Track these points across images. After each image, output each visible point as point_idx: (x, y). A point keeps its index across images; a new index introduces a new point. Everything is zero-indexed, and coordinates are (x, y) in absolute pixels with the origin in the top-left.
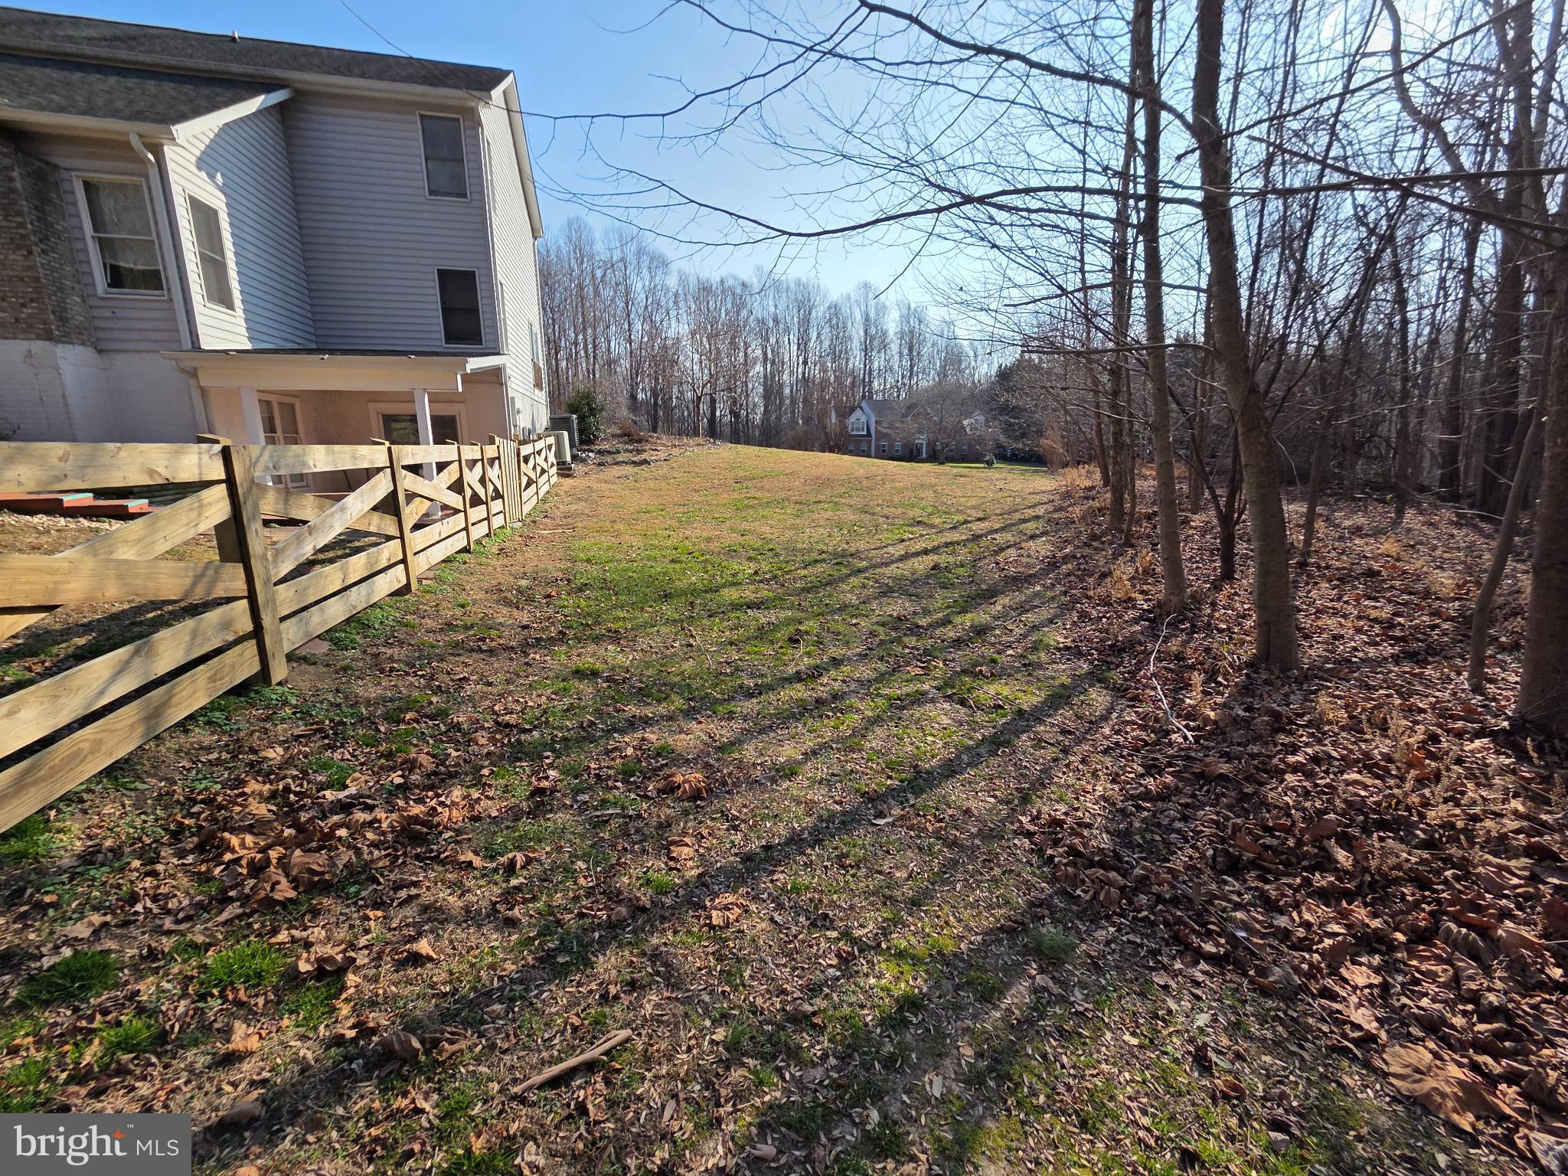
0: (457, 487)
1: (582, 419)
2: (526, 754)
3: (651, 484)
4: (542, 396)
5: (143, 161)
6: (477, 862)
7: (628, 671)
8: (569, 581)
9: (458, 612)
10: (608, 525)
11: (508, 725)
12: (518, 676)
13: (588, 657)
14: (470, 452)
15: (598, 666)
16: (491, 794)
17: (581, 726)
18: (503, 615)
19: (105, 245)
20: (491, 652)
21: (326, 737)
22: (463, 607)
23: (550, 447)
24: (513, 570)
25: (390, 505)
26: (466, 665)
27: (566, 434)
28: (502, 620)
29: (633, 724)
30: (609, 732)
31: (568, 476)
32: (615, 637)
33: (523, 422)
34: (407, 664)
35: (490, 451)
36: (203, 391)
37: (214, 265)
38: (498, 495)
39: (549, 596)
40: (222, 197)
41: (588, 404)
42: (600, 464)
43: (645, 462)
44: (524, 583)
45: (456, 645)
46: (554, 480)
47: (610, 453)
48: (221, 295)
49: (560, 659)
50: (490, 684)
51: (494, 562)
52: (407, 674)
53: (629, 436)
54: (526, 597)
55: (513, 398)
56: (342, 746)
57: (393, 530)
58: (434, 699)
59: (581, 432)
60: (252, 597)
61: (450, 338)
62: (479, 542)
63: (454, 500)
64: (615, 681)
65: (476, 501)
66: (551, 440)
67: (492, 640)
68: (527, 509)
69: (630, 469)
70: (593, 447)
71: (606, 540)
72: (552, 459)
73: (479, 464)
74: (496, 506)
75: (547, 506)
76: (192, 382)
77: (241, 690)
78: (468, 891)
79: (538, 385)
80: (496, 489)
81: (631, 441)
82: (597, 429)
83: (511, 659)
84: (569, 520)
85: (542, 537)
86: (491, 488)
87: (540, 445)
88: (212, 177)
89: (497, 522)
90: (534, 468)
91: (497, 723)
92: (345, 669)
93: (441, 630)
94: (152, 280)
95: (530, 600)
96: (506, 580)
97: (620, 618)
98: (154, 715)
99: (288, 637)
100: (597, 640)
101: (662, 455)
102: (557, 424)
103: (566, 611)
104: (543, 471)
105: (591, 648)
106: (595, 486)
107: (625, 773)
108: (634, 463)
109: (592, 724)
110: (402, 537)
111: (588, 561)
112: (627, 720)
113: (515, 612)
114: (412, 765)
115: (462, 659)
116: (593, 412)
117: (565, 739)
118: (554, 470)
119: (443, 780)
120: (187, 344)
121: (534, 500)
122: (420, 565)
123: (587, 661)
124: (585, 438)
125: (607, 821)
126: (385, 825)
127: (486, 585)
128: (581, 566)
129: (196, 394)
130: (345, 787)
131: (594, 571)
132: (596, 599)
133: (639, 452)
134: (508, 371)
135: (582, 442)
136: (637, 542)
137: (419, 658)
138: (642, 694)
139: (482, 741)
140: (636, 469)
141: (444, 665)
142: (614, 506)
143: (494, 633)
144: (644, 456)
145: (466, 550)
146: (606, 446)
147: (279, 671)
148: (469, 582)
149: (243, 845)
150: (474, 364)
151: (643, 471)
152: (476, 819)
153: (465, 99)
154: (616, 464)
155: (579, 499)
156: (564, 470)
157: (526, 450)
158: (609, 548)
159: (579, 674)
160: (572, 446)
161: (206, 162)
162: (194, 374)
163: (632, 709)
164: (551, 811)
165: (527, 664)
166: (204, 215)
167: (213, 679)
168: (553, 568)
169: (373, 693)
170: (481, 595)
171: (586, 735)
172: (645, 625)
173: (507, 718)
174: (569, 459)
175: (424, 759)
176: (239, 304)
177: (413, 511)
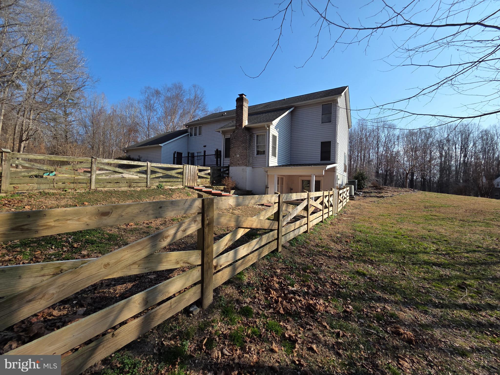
0: (322, 203)
1: (359, 181)
2: (342, 296)
3: (385, 205)
4: (346, 174)
5: (266, 129)
6: (328, 327)
7: (377, 278)
8: (354, 237)
9: (320, 241)
10: (367, 219)
11: (335, 284)
12: (338, 268)
13: (362, 267)
14: (326, 193)
15: (367, 273)
16: (331, 306)
17: (360, 293)
18: (332, 245)
19: (257, 146)
20: (329, 257)
21: (289, 270)
22: (321, 240)
23: (348, 190)
24: (335, 230)
25: (306, 209)
26: (322, 259)
27: (353, 186)
28: (332, 247)
29: (379, 299)
30: (371, 299)
31: (352, 200)
32: (371, 263)
33: (339, 182)
34: (307, 255)
35: (331, 193)
36: (268, 175)
37: (274, 148)
38: (331, 205)
39: (347, 242)
40: (278, 133)
41: (362, 177)
42: (364, 197)
43: (382, 197)
44: (339, 235)
45: (320, 252)
46: (348, 201)
47: (368, 193)
48: (274, 155)
49: (351, 265)
50: (329, 268)
51: (329, 227)
52: (307, 258)
53: (376, 187)
54: (338, 241)
55: (337, 176)
56: (292, 274)
57: (306, 215)
58: (314, 268)
59: (358, 185)
60: (278, 230)
61: (322, 160)
62: (325, 220)
63: (320, 207)
64: (372, 280)
65: (326, 207)
66: (348, 188)
67: (330, 253)
68: (339, 210)
69: (376, 199)
70: (362, 190)
71: (367, 224)
72: (348, 194)
73: (328, 197)
74: (331, 209)
75: (345, 209)
76: (266, 174)
77: (273, 252)
78: (326, 336)
79: (345, 171)
80: (331, 203)
81: (377, 189)
82: (364, 185)
83: (335, 261)
84: (353, 215)
85: (344, 220)
86: (330, 203)
87: (345, 190)
88: (277, 130)
89: (331, 213)
90: (342, 197)
91: (332, 282)
92: (293, 252)
93: (315, 246)
94: (264, 153)
95: (341, 242)
96: (333, 233)
97: (374, 256)
98: (260, 255)
99: (283, 241)
100: (365, 262)
101: (390, 195)
102: (350, 183)
103: (353, 248)
104: (345, 198)
105: (362, 264)
106: (362, 204)
107: (378, 318)
108: (378, 197)
109: (363, 293)
110: (308, 217)
111: (360, 231)
112: (377, 297)
113: (336, 245)
114: (309, 287)
115: (321, 257)
116: (363, 179)
117: (354, 296)
118: (348, 198)
119: (317, 295)
120: (267, 166)
121: (341, 207)
122: (311, 225)
123: (361, 269)
124: (360, 188)
125: (371, 334)
126: (303, 303)
127: (327, 234)
128: (358, 233)
129: (266, 176)
130: (294, 287)
131: (363, 235)
132: (363, 246)
133: (380, 193)
134: (337, 168)
135: (358, 189)
136: (379, 227)
137: (310, 253)
138: (384, 289)
139: (328, 286)
140: (378, 199)
141: (316, 258)
142: (370, 212)
143: (330, 251)
144: (381, 195)
145: (322, 222)
146: (367, 190)
147: (280, 250)
148: (322, 232)
149: (274, 293)
150: (329, 167)
151: (381, 200)
152: (327, 312)
153: (334, 98)
154: (371, 197)
155: (356, 208)
156: (351, 198)
157: (341, 192)
158: (368, 228)
159: (358, 273)
160: (354, 190)
161: (276, 128)
162: (267, 172)
163: (379, 293)
164: (350, 321)
165: (341, 264)
166: (274, 137)
167: (269, 248)
168: (348, 232)
169: (299, 261)
170: (326, 237)
171: (360, 297)
172: (383, 261)
173: (335, 281)
174: (353, 194)
175: (312, 286)
176: (277, 156)
177: (311, 210)
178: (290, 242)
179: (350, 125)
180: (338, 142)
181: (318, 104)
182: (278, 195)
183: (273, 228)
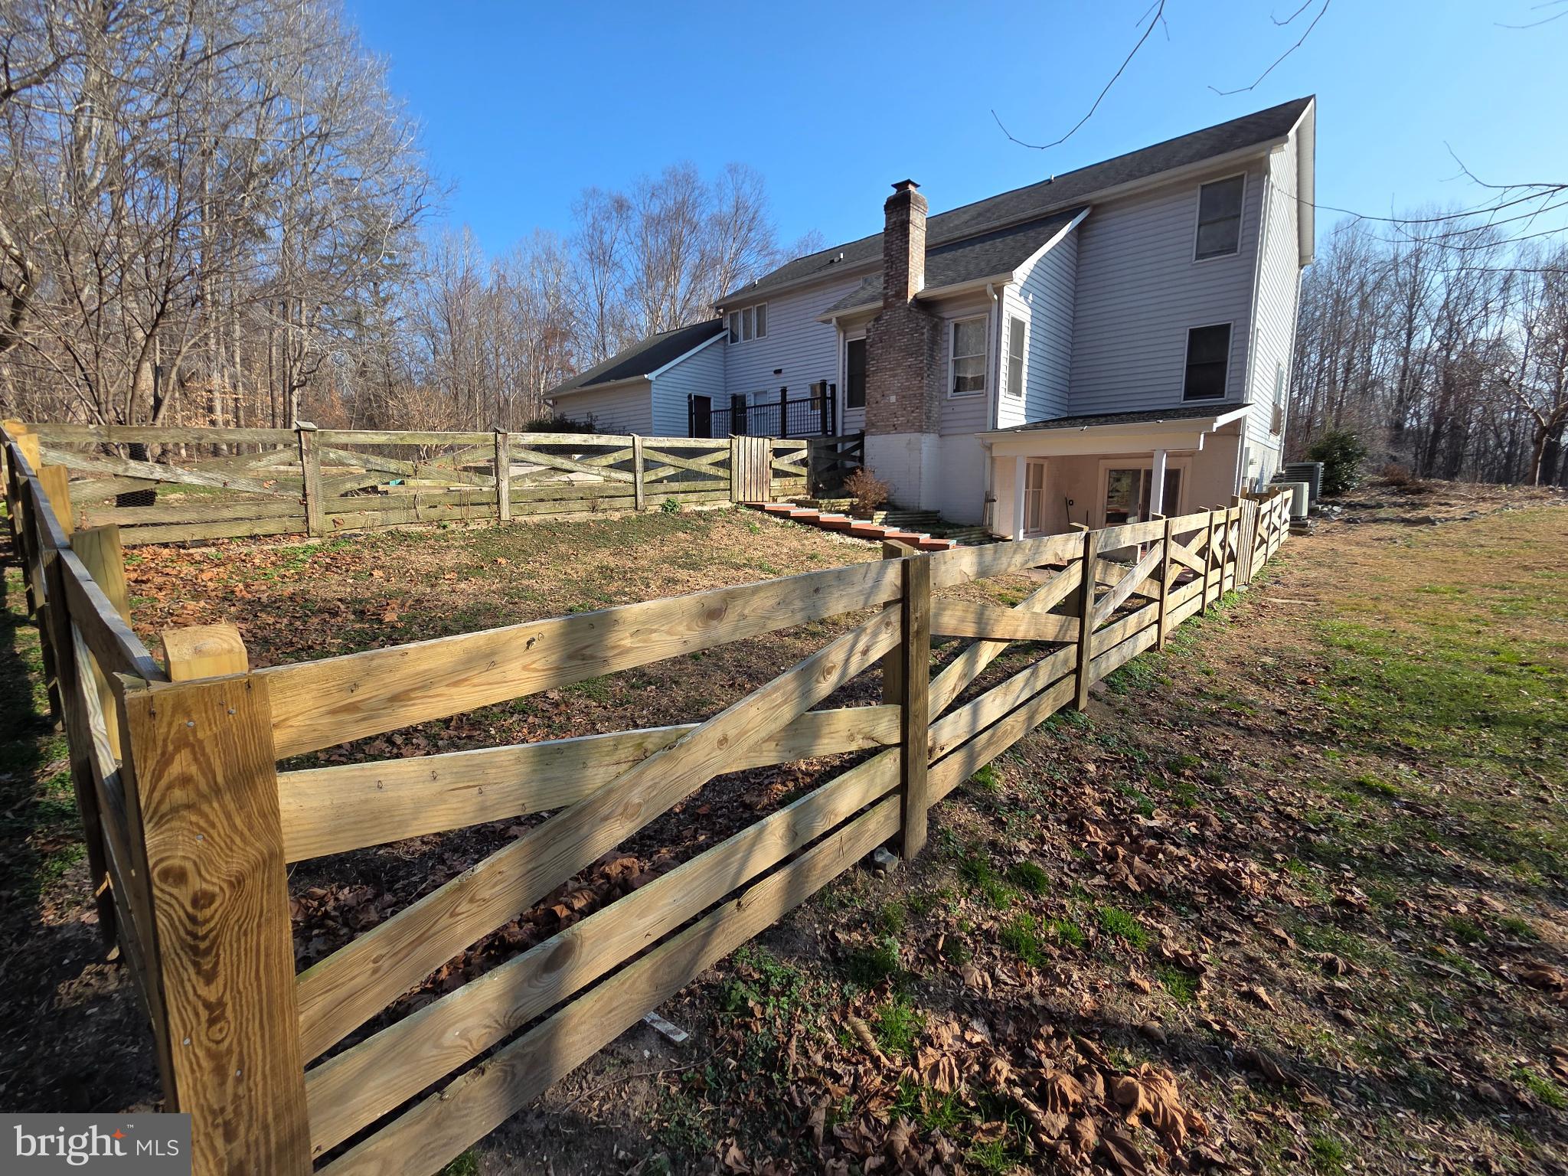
0: (1201, 553)
1: (1329, 466)
2: (1319, 857)
3: (1437, 552)
4: (1276, 441)
5: (990, 301)
6: (1291, 942)
7: (1438, 806)
8: (1327, 668)
9: (1205, 679)
10: (1370, 604)
11: (1289, 817)
12: (1287, 767)
13: (1373, 771)
14: (1220, 517)
15: (1396, 789)
16: (1288, 881)
17: (1381, 850)
18: (1252, 692)
19: (956, 363)
20: (1249, 731)
21: (1124, 768)
22: (1208, 674)
23: (1287, 500)
24: (1253, 642)
25: (1158, 574)
26: (1227, 737)
27: (1306, 486)
28: (1251, 698)
29: (1456, 875)
30: (1428, 872)
31: (1301, 534)
32: (1408, 755)
33: (1253, 472)
34: (1171, 721)
35: (1234, 513)
36: (993, 459)
37: (1016, 364)
38: (1232, 558)
39: (1304, 683)
40: (1029, 311)
41: (1342, 448)
42: (1348, 521)
43: (1427, 521)
44: (1268, 660)
45: (1212, 714)
46: (1285, 537)
47: (1364, 506)
48: (1015, 389)
49: (1332, 760)
50: (1257, 766)
51: (1228, 630)
52: (1173, 731)
53: (1398, 485)
54: (1270, 678)
55: (1248, 449)
56: (1138, 780)
57: (1156, 595)
58: (1205, 764)
59: (1325, 481)
60: (1080, 644)
61: (1189, 394)
62: (1210, 606)
63: (1199, 565)
64: (1420, 812)
65: (1216, 565)
66: (1289, 494)
67: (1248, 718)
68: (1255, 571)
69: (1398, 530)
70: (1339, 499)
71: (1370, 623)
72: (1286, 515)
73: (1222, 528)
74: (1229, 568)
75: (1277, 570)
76: (988, 454)
77: (1062, 711)
78: (1289, 966)
79: (1275, 430)
80: (1231, 551)
81: (1402, 492)
82: (1350, 478)
83: (1273, 744)
84: (1309, 590)
85: (1275, 605)
86: (1228, 550)
87: (1277, 500)
88: (1026, 298)
89: (1228, 584)
90: (1268, 528)
91: (1277, 810)
92: (1123, 712)
93: (1193, 695)
94: (979, 383)
95: (1281, 682)
96: (1248, 655)
97: (1419, 735)
98: (1031, 718)
99: (1091, 675)
100: (1382, 751)
101: (1458, 512)
102: (1293, 473)
103: (1332, 706)
104: (1275, 529)
105: (1373, 759)
106: (1341, 548)
107: (1461, 932)
108: (1408, 522)
109: (1395, 853)
110: (1161, 601)
111: (1350, 648)
112: (1448, 867)
113: (1265, 693)
114: (1204, 823)
115: (1222, 730)
116: (1347, 457)
117: (1361, 857)
118: (1287, 526)
119: (1235, 847)
120: (990, 427)
121: (1262, 562)
122: (1170, 623)
123: (1372, 776)
124: (1331, 489)
125: (1444, 977)
126: (1194, 866)
127: (1225, 655)
128: (1339, 653)
129: (988, 461)
130: (1152, 818)
131: (1360, 662)
132: (1369, 699)
133: (1414, 506)
134: (1248, 420)
135: (1324, 493)
136: (1417, 631)
137: (1180, 718)
138: (1468, 843)
139: (1265, 823)
140: (1408, 530)
141: (1204, 731)
142: (1376, 578)
143: (1248, 711)
144: (1422, 513)
145: (1199, 614)
146: (1361, 498)
147: (1083, 703)
148: (1207, 647)
149: (1096, 833)
150: (1223, 420)
151: (1423, 533)
152: (1278, 899)
154: (1376, 521)
155: (1320, 564)
156: (1298, 527)
157: (1265, 507)
158: (1377, 636)
159: (1369, 790)
160: (1310, 499)
161: (1024, 291)
162: (990, 448)
163: (1453, 856)
164: (1363, 930)
165: (1295, 756)
166: (1017, 326)
167: (1055, 700)
168: (1303, 648)
169: (1150, 740)
170: (1222, 665)
171: (1385, 863)
172: (1454, 752)
173: (1289, 809)
174: (1305, 513)
175: (1214, 820)
176: (1024, 390)
177: (1172, 574)
178: (1106, 680)
179: (1308, 250)
180: (1258, 325)
181: (1183, 185)
182: (1084, 534)
183: (1067, 639)
